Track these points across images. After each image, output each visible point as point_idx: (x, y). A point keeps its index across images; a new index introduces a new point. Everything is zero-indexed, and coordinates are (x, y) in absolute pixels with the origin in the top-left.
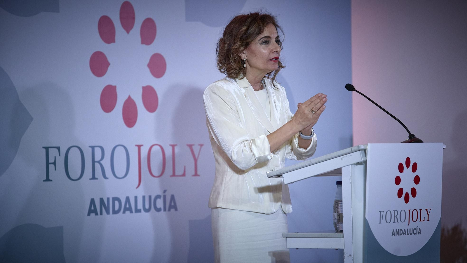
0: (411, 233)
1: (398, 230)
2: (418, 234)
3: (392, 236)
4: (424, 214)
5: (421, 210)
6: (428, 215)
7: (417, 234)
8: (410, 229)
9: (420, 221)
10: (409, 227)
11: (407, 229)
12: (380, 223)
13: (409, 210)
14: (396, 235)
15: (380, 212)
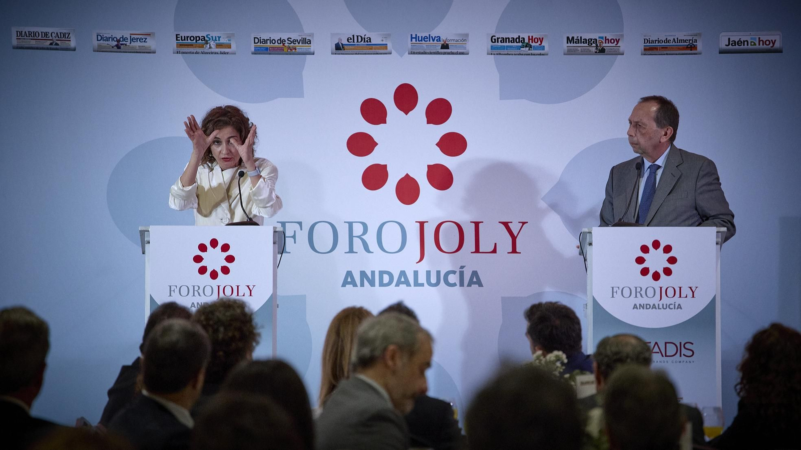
0: (665, 307)
1: (644, 304)
2: (677, 309)
3: (633, 309)
4: (686, 291)
5: (680, 288)
6: (693, 293)
7: (675, 308)
8: (663, 305)
9: (680, 297)
10: (661, 303)
11: (659, 305)
12: (613, 297)
13: (661, 288)
14: (640, 309)
15: (613, 288)
